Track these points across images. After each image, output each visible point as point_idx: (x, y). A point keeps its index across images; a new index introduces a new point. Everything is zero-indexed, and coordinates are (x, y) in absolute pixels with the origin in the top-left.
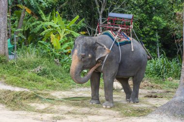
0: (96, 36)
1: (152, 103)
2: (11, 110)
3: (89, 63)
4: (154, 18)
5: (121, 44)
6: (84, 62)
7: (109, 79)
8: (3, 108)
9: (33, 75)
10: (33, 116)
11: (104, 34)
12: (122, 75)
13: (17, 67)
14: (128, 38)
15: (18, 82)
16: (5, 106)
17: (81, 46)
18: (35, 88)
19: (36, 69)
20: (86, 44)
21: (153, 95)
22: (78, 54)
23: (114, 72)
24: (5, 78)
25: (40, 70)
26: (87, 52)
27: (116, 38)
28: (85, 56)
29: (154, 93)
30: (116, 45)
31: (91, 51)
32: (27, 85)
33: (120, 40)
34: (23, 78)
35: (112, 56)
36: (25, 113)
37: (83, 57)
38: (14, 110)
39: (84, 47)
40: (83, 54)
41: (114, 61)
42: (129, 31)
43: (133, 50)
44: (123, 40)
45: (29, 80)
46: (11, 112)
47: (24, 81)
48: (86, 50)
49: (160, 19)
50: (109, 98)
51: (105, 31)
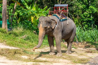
1: (89, 56)
2: (9, 60)
4: (90, 7)
5: (63, 21)
8: (5, 58)
9: (21, 40)
10: (22, 63)
13: (13, 35)
14: (66, 17)
15: (13, 44)
16: (6, 57)
18: (23, 47)
19: (23, 37)
21: (90, 51)
24: (6, 42)
25: (25, 37)
27: (60, 17)
29: (91, 50)
33: (62, 18)
34: (16, 42)
36: (17, 61)
38: (11, 60)
44: (64, 18)
45: (19, 43)
46: (9, 61)
47: (17, 43)
49: (93, 7)
51: (54, 14)
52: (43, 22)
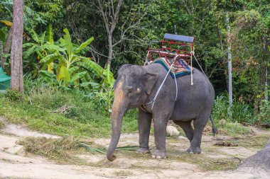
0: (147, 64)
3: (137, 99)
5: (178, 76)
6: (131, 97)
7: (161, 122)
8: (44, 161)
9: (59, 117)
11: (156, 62)
12: (179, 117)
14: (187, 68)
17: (127, 77)
19: (61, 110)
20: (134, 75)
22: (123, 87)
23: (167, 113)
24: (27, 122)
25: (66, 110)
26: (135, 85)
27: (171, 67)
28: (132, 89)
30: (170, 77)
31: (141, 84)
32: (55, 130)
33: (177, 70)
35: (165, 92)
37: (130, 91)
39: (132, 79)
40: (131, 87)
41: (167, 98)
42: (189, 58)
43: (192, 84)
44: (181, 70)
47: (50, 125)
48: (134, 82)
50: (160, 146)
51: (158, 59)
52: (125, 76)
